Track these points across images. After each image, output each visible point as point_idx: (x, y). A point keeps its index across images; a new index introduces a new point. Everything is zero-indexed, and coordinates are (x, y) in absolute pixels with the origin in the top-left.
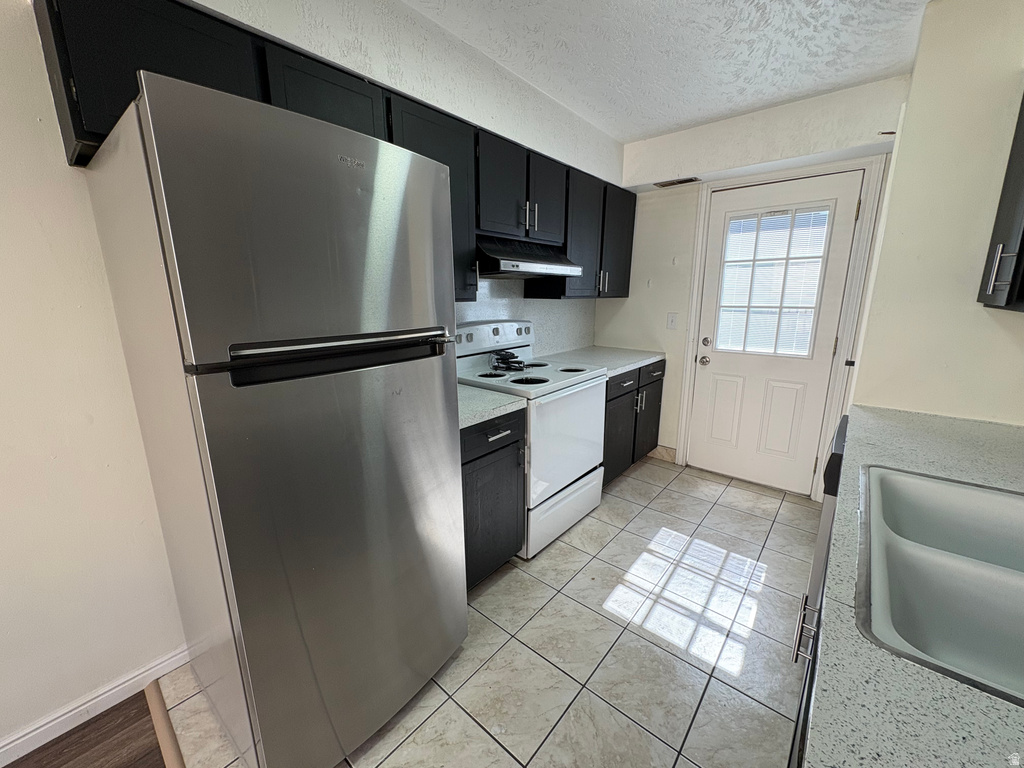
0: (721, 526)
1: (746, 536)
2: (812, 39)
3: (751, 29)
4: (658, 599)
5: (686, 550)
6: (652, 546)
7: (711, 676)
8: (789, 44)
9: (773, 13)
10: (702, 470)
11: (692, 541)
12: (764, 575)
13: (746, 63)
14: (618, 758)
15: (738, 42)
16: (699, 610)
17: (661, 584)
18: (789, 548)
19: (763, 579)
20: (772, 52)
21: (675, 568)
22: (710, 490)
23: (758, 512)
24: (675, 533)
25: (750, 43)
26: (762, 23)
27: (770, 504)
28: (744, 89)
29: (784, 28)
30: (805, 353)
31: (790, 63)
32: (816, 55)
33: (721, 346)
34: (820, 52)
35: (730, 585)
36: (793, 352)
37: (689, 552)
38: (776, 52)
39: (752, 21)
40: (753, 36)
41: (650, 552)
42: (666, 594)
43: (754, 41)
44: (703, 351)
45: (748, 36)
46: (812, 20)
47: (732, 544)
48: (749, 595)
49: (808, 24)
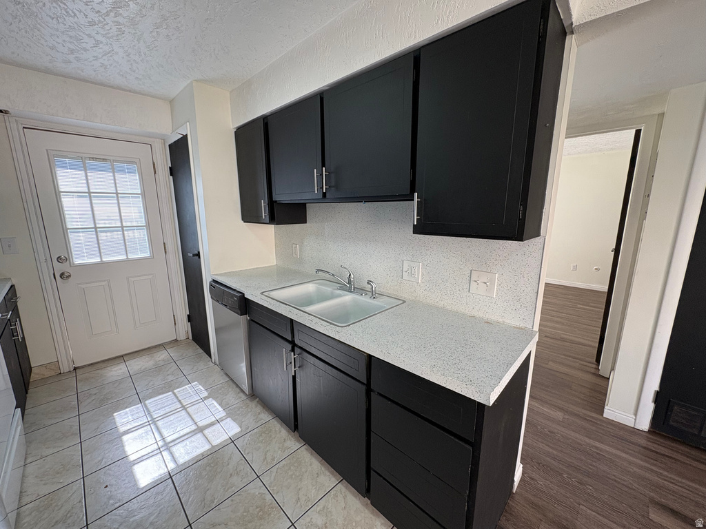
0: (152, 383)
1: (171, 378)
2: (137, 63)
3: (104, 36)
4: (167, 446)
5: (148, 410)
6: (122, 429)
7: (233, 442)
8: (123, 58)
9: (125, 38)
10: (92, 364)
11: (145, 405)
12: (200, 387)
13: (85, 50)
14: (245, 514)
15: (89, 36)
16: (194, 427)
17: (158, 438)
18: (195, 368)
19: (202, 388)
20: (109, 55)
21: (155, 424)
22: (117, 372)
23: (162, 363)
24: (127, 410)
25: (98, 43)
26: (115, 38)
27: (162, 356)
28: (70, 62)
29: (126, 49)
30: (148, 255)
31: (116, 66)
32: (134, 72)
33: (78, 262)
34: (137, 71)
35: (193, 404)
36: (140, 255)
37: (151, 410)
38: (111, 56)
39: (109, 33)
40: (103, 40)
41: (127, 432)
42: (169, 439)
43: (102, 42)
44: (59, 268)
45: (99, 38)
46: (143, 55)
47: (169, 387)
48: (205, 399)
49: (140, 55)
